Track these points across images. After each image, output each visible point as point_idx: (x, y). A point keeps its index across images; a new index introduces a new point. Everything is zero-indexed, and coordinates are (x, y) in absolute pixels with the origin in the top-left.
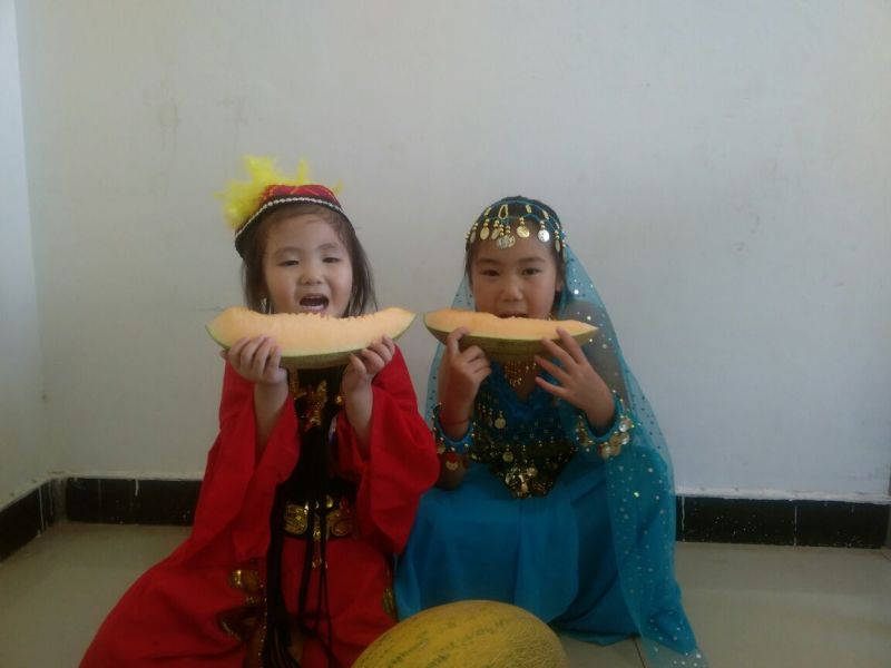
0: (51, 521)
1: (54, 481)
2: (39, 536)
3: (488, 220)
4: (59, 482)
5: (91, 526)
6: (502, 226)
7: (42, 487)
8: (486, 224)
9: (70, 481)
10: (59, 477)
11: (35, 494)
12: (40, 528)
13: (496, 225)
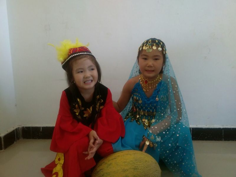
0: (18, 139)
1: (19, 128)
2: (15, 143)
3: (145, 44)
4: (20, 128)
5: (29, 140)
6: (149, 46)
7: (16, 129)
8: (145, 45)
9: (23, 128)
10: (20, 127)
11: (14, 131)
12: (15, 141)
13: (147, 45)
